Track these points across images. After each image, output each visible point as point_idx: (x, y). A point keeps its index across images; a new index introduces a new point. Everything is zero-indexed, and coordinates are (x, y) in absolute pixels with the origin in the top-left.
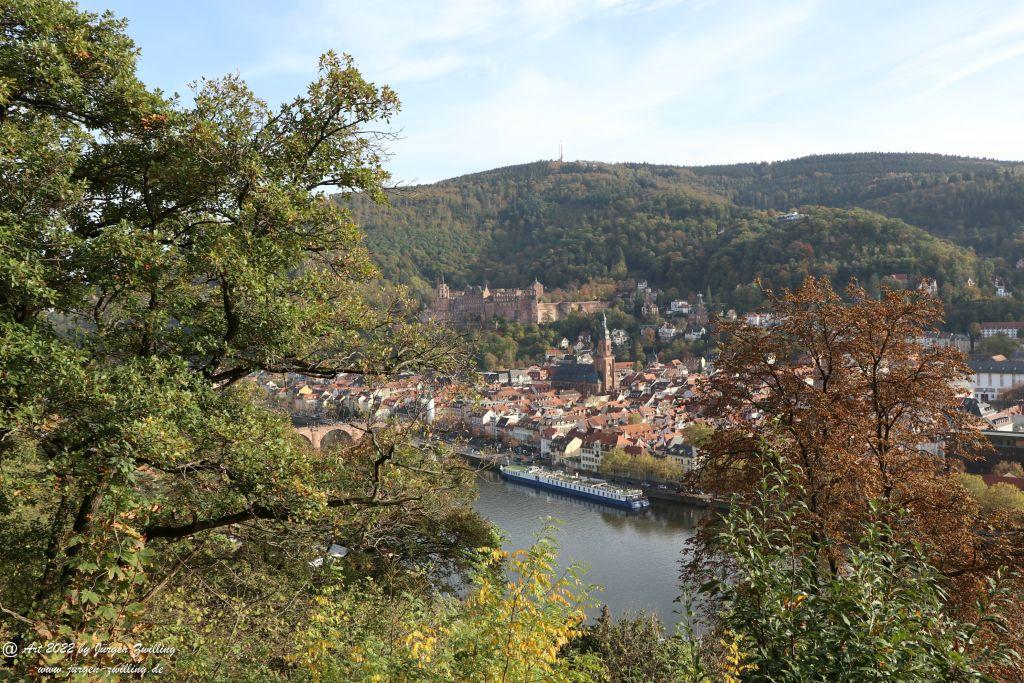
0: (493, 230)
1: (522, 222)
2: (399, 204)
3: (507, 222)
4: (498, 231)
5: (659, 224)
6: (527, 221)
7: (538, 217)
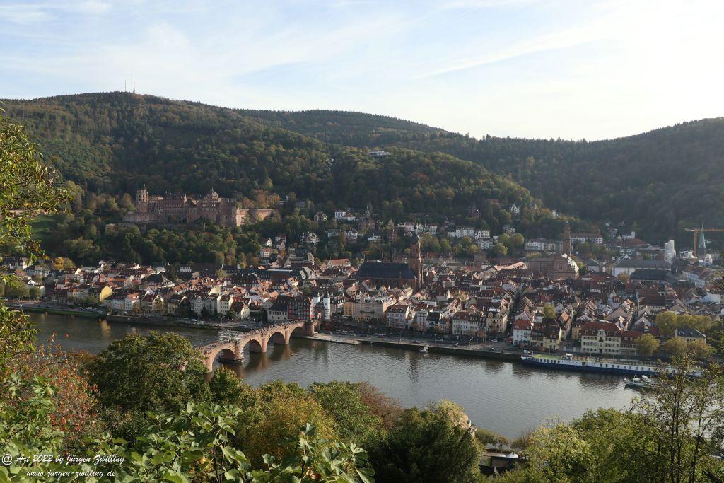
0: (111, 144)
1: (136, 140)
2: (15, 115)
3: (122, 139)
4: (117, 146)
5: (277, 151)
6: (141, 140)
7: (149, 138)
